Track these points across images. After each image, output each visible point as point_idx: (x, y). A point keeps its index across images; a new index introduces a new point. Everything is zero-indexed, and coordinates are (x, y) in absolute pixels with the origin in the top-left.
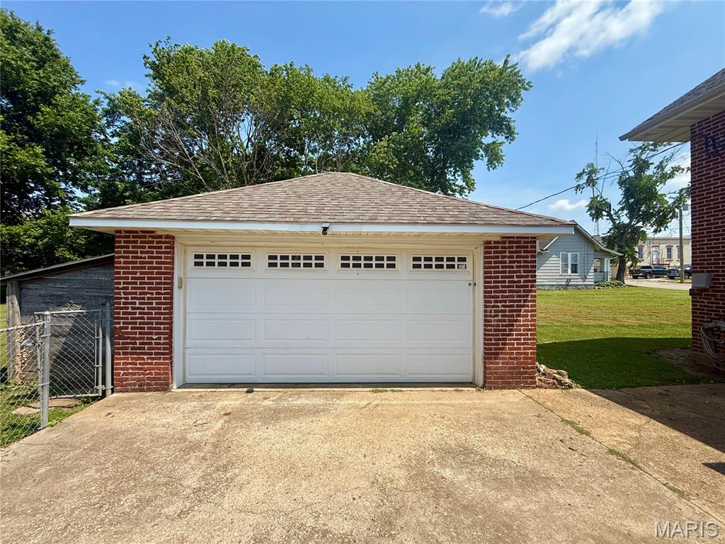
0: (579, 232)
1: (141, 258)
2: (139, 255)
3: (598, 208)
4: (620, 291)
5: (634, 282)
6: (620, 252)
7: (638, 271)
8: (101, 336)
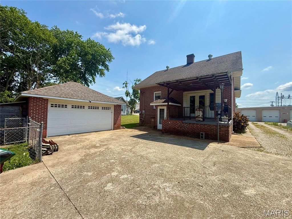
0: (122, 99)
1: (39, 104)
2: (38, 104)
3: (127, 94)
4: (131, 116)
5: (134, 114)
6: (132, 106)
7: (135, 111)
8: (25, 125)
